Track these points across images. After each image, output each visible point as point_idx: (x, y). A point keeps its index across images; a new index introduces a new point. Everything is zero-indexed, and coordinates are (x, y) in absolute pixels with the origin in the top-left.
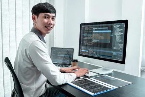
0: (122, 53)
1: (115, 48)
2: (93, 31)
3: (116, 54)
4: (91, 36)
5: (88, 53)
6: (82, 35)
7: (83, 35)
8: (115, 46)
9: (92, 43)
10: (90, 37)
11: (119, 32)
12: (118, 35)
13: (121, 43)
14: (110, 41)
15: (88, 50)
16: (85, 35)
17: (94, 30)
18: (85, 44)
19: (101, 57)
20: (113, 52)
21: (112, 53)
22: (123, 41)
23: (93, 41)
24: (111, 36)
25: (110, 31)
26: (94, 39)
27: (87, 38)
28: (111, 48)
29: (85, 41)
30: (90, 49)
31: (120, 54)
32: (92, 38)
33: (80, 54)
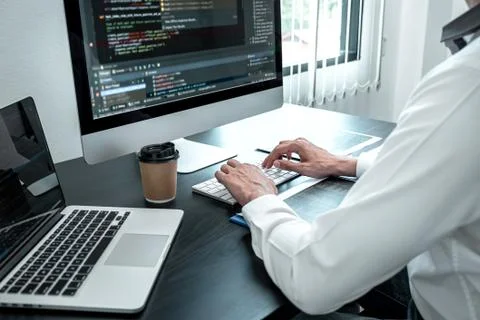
0: (272, 52)
1: (255, 41)
3: (258, 62)
5: (148, 94)
8: (253, 33)
9: (159, 35)
10: (143, 3)
13: (267, 18)
14: (235, 17)
15: (148, 80)
18: (120, 50)
19: (213, 89)
20: (249, 56)
21: (248, 61)
22: (272, 12)
23: (163, 28)
26: (171, 13)
27: (126, 12)
28: (243, 43)
29: (116, 32)
30: (154, 72)
31: (269, 58)
32: (158, 10)
33: (95, 118)
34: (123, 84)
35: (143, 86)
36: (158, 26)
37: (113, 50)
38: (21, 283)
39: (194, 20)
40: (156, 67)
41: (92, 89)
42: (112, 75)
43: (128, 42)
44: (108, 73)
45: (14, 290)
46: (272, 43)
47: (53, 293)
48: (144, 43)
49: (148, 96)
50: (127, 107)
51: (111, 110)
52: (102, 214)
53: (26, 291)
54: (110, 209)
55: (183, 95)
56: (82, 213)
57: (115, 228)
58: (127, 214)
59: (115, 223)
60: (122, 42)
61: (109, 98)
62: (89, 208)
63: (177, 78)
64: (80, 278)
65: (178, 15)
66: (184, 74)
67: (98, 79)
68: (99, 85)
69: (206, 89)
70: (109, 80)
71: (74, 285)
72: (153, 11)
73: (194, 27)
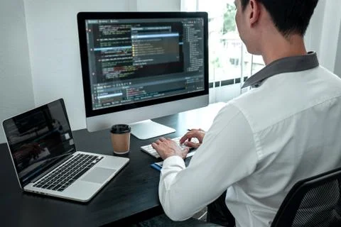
0: (202, 76)
1: (190, 70)
2: (132, 37)
3: (192, 81)
4: (127, 49)
5: (124, 98)
6: (90, 50)
7: (95, 49)
8: (189, 65)
10: (122, 52)
11: (195, 35)
12: (194, 43)
13: (199, 57)
14: (178, 57)
15: (124, 91)
16: (103, 49)
17: (135, 34)
19: (163, 95)
20: (187, 78)
21: (186, 81)
22: (202, 54)
23: (134, 64)
24: (181, 46)
25: (177, 35)
26: (139, 57)
27: (113, 58)
28: (182, 71)
29: (107, 67)
30: (127, 87)
31: (200, 79)
32: (131, 56)
33: (94, 109)
34: (109, 93)
35: (121, 94)
36: (131, 64)
37: (105, 76)
38: (43, 184)
39: (152, 60)
40: (129, 85)
41: (93, 95)
42: (104, 88)
43: (113, 72)
44: (102, 87)
45: (39, 186)
46: (202, 71)
47: (54, 189)
48: (122, 73)
49: (124, 99)
50: (111, 104)
51: (103, 106)
52: (91, 157)
53: (44, 187)
54: (95, 155)
55: (143, 99)
56: (82, 155)
57: (94, 164)
58: (102, 158)
59: (94, 161)
60: (110, 72)
61: (101, 99)
62: (86, 153)
63: (141, 90)
64: (67, 184)
65: (142, 58)
66: (145, 88)
67: (96, 90)
68: (97, 93)
69: (158, 96)
70: (102, 91)
71: (64, 187)
72: (128, 56)
73: (153, 63)
